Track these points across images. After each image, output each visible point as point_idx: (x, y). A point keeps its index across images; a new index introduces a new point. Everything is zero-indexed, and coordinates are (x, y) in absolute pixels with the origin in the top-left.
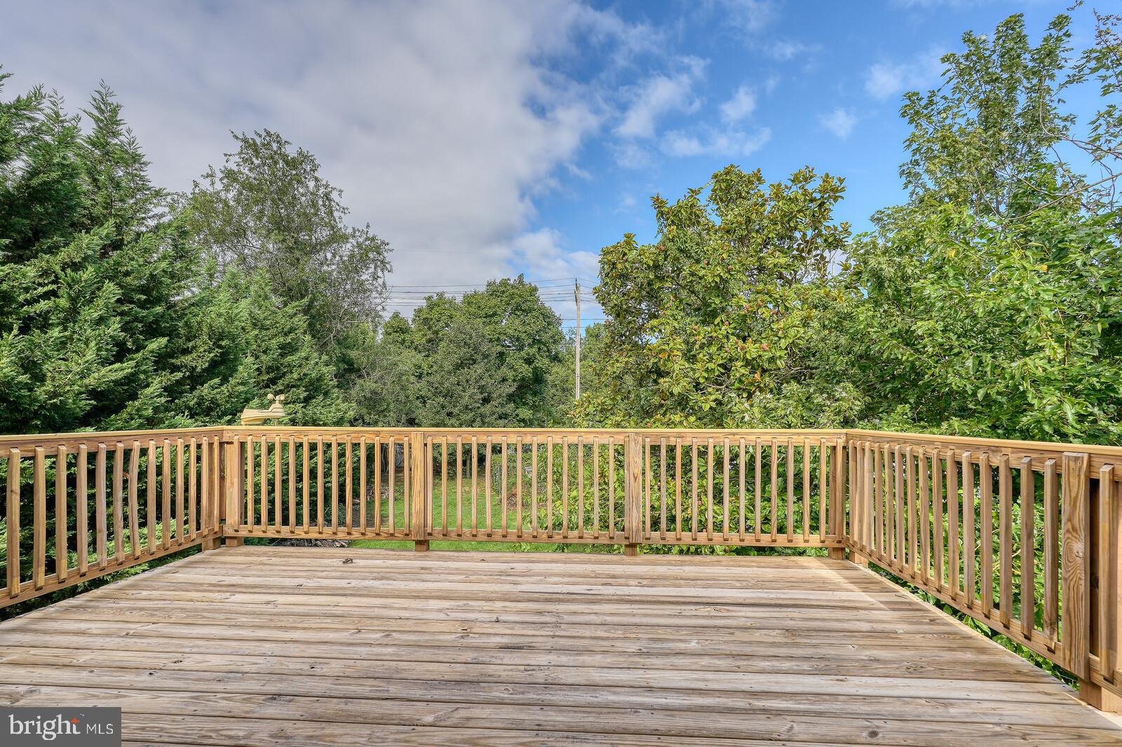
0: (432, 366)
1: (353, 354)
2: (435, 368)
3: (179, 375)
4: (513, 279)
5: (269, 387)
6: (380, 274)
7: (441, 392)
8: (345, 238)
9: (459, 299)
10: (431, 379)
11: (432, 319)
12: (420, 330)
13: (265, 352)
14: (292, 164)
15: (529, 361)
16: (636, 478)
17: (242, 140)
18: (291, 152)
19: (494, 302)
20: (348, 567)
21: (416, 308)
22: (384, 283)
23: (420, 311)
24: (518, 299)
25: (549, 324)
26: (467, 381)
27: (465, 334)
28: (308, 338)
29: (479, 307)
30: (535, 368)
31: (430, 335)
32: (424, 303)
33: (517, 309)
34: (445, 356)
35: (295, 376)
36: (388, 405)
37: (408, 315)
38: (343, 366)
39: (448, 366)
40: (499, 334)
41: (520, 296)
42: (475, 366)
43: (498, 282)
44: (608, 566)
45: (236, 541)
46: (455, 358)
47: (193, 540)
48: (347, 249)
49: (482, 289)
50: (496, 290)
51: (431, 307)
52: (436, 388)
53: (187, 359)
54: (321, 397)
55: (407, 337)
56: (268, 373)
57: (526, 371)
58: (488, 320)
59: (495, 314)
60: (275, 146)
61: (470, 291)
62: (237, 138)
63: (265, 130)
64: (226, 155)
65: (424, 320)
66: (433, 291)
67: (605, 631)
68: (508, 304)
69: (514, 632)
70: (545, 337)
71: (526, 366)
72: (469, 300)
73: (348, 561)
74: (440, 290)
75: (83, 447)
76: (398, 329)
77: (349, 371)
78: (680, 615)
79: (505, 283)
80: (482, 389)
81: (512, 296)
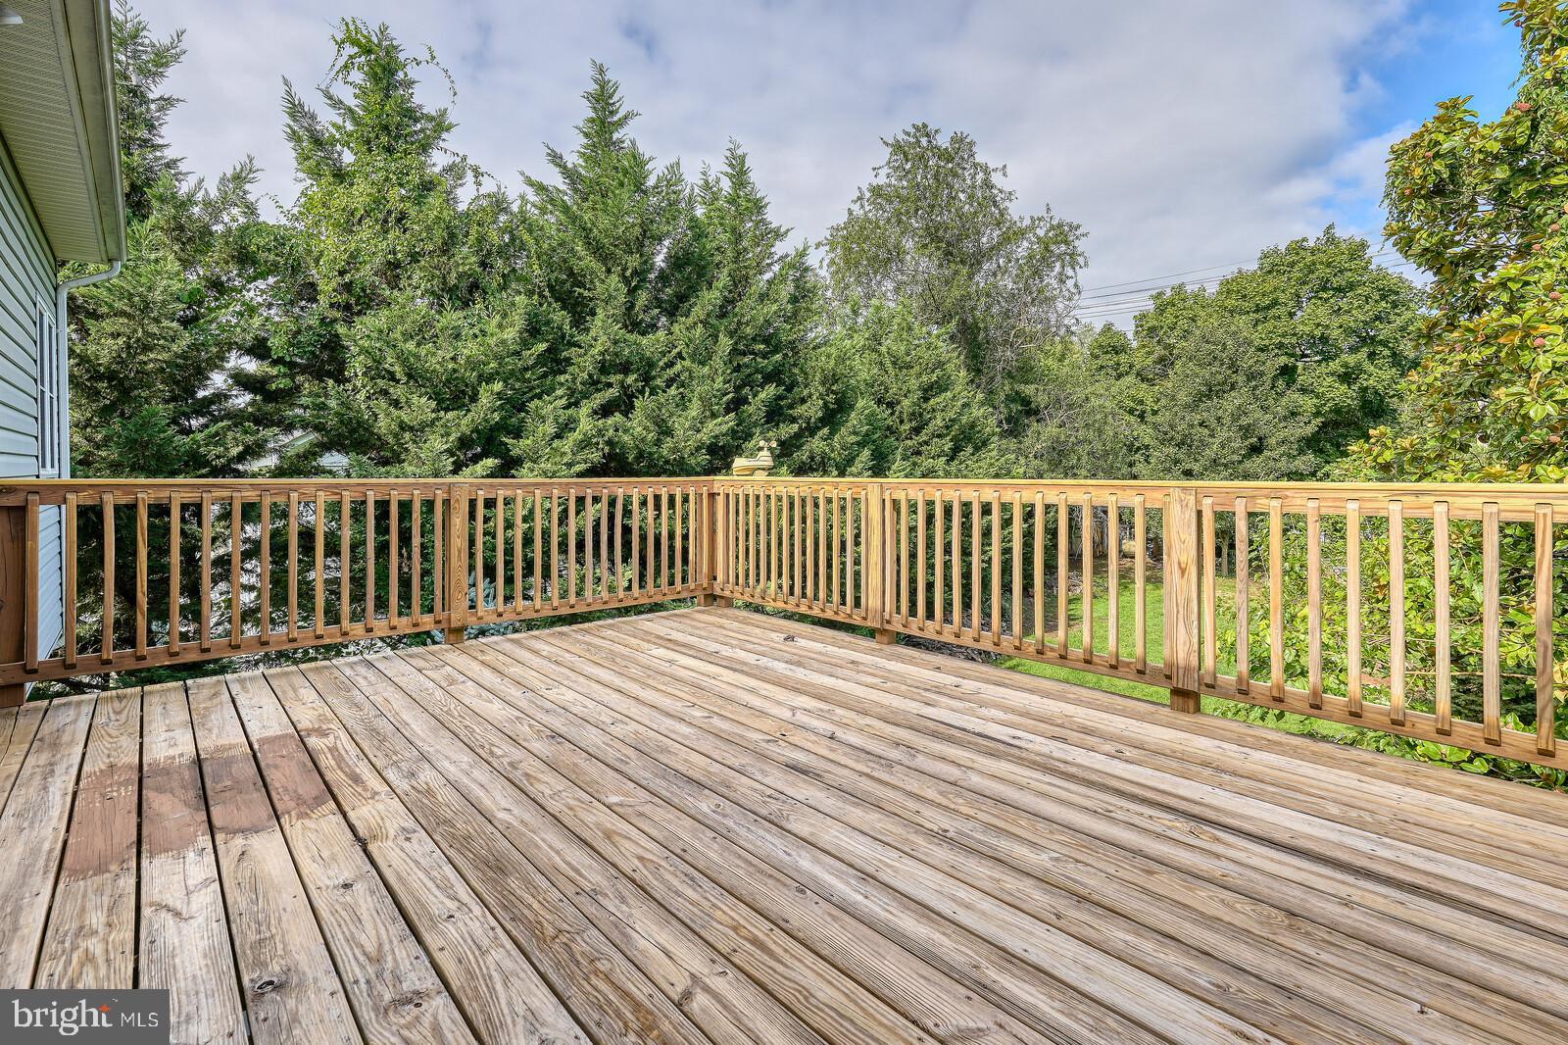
0: (1159, 400)
1: (1029, 390)
2: (1163, 402)
3: (795, 427)
4: (1313, 235)
5: (911, 439)
6: (1069, 272)
7: (1172, 438)
8: (1021, 234)
9: (1212, 289)
10: (1159, 419)
11: (1162, 328)
12: (1144, 346)
13: (905, 396)
14: (946, 156)
15: (1347, 377)
16: (1183, 571)
17: (892, 145)
18: (943, 141)
19: (1272, 282)
20: (789, 647)
21: (1137, 314)
22: (1076, 286)
23: (1143, 317)
24: (1322, 271)
25: (1395, 305)
26: (1219, 419)
27: (1214, 343)
28: (963, 373)
29: (1245, 296)
30: (1364, 390)
31: (1159, 351)
32: (1150, 306)
33: (1324, 289)
34: (1181, 383)
35: (939, 422)
36: (1079, 459)
37: (1127, 327)
38: (1016, 407)
39: (1183, 397)
40: (1283, 336)
41: (1329, 265)
42: (1233, 394)
43: (1282, 248)
44: (1105, 715)
45: (723, 602)
46: (1198, 384)
47: (679, 593)
48: (1022, 250)
49: (1254, 266)
50: (1274, 265)
51: (1161, 310)
52: (1166, 433)
53: (800, 410)
54: (970, 449)
55: (1123, 358)
56: (911, 421)
57: (1344, 395)
58: (1259, 316)
59: (1275, 303)
60: (924, 141)
61: (1229, 271)
62: (887, 144)
63: (914, 126)
64: (874, 169)
65: (1149, 330)
66: (1167, 284)
67: (941, 793)
68: (1304, 283)
69: (832, 756)
70: (1384, 331)
71: (1344, 388)
72: (1228, 287)
73: (790, 638)
74: (1176, 282)
75: (572, 491)
76: (1111, 346)
77: (1021, 414)
78: (1107, 816)
79: (1297, 247)
80: (1246, 431)
81: (1311, 269)
